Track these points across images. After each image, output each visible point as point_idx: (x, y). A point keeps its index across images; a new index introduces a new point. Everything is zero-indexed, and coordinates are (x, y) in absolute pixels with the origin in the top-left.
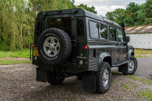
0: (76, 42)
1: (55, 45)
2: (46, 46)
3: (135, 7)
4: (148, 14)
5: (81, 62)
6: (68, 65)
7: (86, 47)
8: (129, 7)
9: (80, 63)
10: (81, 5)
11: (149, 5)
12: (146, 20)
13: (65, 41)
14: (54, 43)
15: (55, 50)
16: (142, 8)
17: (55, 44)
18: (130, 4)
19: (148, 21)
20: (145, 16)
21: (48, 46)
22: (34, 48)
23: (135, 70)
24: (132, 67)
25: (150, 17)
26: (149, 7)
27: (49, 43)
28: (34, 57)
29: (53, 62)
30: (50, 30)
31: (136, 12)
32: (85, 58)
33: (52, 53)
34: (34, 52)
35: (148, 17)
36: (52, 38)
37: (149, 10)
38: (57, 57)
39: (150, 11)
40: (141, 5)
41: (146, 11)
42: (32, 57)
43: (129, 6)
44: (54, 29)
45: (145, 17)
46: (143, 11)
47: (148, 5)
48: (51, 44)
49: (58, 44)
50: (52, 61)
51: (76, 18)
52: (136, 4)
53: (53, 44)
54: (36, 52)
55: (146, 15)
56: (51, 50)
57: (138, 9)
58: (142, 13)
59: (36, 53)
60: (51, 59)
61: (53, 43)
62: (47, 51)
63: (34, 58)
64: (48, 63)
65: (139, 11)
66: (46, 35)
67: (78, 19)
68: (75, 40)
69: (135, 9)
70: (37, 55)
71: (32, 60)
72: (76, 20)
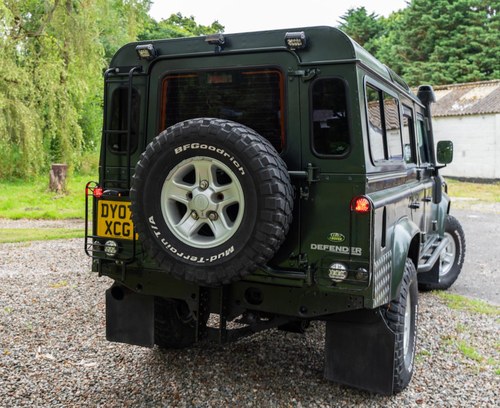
0: (311, 179)
1: (219, 197)
2: (171, 200)
3: (368, 23)
4: (416, 48)
5: (338, 271)
6: (269, 280)
7: (362, 206)
8: (344, 25)
9: (333, 274)
10: (173, 17)
11: (420, 16)
12: (408, 69)
13: (271, 179)
14: (212, 185)
15: (217, 217)
16: (392, 28)
17: (217, 189)
18: (351, 12)
19: (414, 73)
20: (403, 56)
21: (183, 199)
22: (100, 202)
23: (457, 269)
24: (447, 259)
25: (421, 60)
26: (420, 24)
27: (189, 188)
28: (103, 241)
29: (211, 273)
30: (192, 126)
31: (371, 40)
32: (357, 251)
33: (205, 232)
34: (101, 221)
35: (414, 58)
36: (203, 166)
37: (417, 34)
38: (232, 249)
39: (421, 39)
40: (387, 17)
41: (409, 36)
42: (90, 241)
43: (344, 21)
44: (214, 121)
45: (403, 60)
46: (398, 36)
47: (414, 18)
48: (196, 192)
49: (235, 192)
50: (209, 267)
51: (306, 74)
52: (369, 13)
53: (208, 193)
54: (109, 219)
55: (409, 53)
56: (197, 218)
57: (376, 32)
58: (393, 47)
59: (109, 226)
60: (201, 260)
61: (207, 187)
62: (177, 222)
63: (102, 248)
64: (187, 278)
65: (382, 39)
66: (176, 151)
67: (315, 76)
68: (306, 170)
69: (367, 32)
70: (114, 236)
71: (91, 253)
72: (306, 81)
